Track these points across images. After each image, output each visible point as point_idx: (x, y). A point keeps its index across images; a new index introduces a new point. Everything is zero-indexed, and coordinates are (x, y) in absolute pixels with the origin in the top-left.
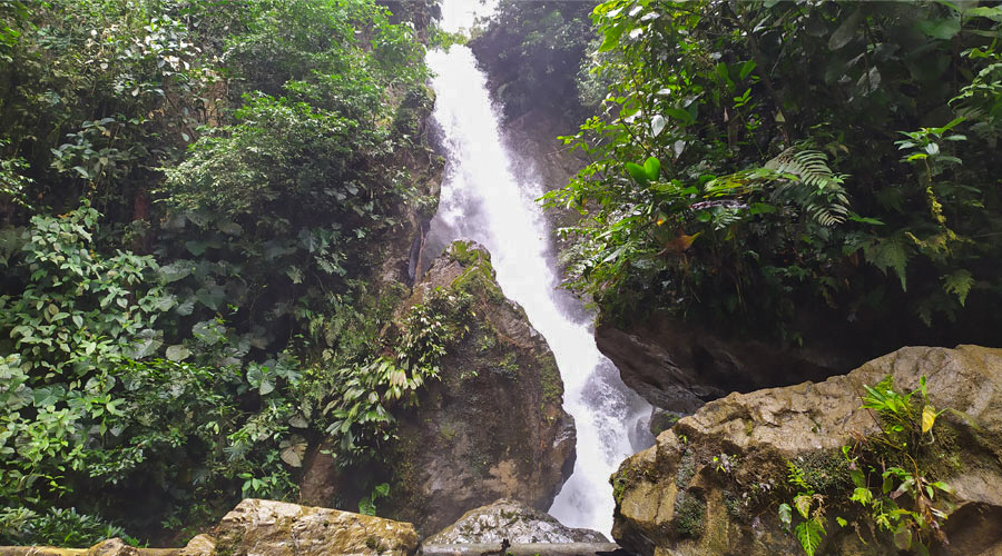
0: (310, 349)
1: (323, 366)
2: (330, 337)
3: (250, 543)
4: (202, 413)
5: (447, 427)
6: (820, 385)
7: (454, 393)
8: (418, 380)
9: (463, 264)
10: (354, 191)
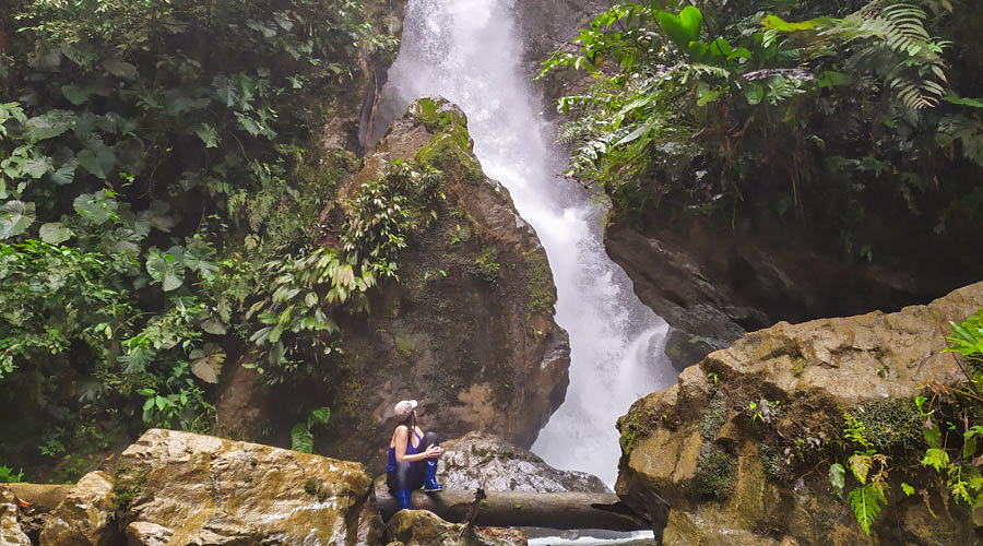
1: (245, 256)
2: (255, 219)
3: (157, 484)
4: (89, 313)
5: (406, 340)
6: (892, 316)
7: (415, 296)
8: (368, 279)
9: (431, 129)
10: (287, 26)
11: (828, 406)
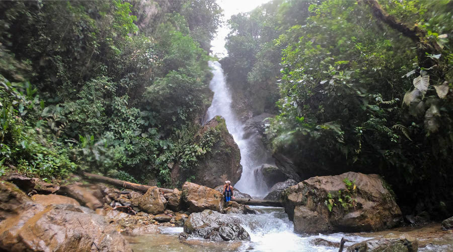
0: (176, 139)
1: (178, 143)
2: (181, 136)
3: (190, 193)
5: (211, 164)
6: (334, 177)
7: (213, 156)
8: (205, 152)
9: (219, 122)
10: (190, 98)
11: (325, 191)
